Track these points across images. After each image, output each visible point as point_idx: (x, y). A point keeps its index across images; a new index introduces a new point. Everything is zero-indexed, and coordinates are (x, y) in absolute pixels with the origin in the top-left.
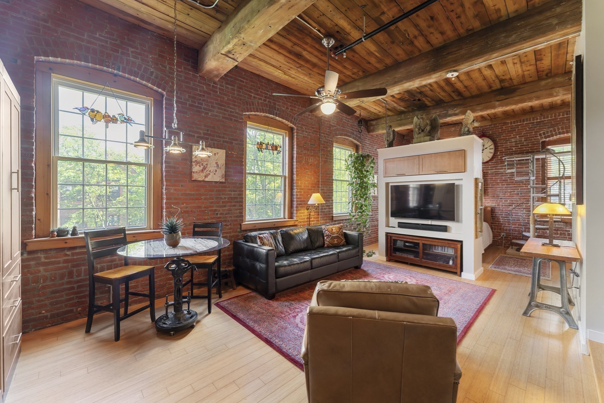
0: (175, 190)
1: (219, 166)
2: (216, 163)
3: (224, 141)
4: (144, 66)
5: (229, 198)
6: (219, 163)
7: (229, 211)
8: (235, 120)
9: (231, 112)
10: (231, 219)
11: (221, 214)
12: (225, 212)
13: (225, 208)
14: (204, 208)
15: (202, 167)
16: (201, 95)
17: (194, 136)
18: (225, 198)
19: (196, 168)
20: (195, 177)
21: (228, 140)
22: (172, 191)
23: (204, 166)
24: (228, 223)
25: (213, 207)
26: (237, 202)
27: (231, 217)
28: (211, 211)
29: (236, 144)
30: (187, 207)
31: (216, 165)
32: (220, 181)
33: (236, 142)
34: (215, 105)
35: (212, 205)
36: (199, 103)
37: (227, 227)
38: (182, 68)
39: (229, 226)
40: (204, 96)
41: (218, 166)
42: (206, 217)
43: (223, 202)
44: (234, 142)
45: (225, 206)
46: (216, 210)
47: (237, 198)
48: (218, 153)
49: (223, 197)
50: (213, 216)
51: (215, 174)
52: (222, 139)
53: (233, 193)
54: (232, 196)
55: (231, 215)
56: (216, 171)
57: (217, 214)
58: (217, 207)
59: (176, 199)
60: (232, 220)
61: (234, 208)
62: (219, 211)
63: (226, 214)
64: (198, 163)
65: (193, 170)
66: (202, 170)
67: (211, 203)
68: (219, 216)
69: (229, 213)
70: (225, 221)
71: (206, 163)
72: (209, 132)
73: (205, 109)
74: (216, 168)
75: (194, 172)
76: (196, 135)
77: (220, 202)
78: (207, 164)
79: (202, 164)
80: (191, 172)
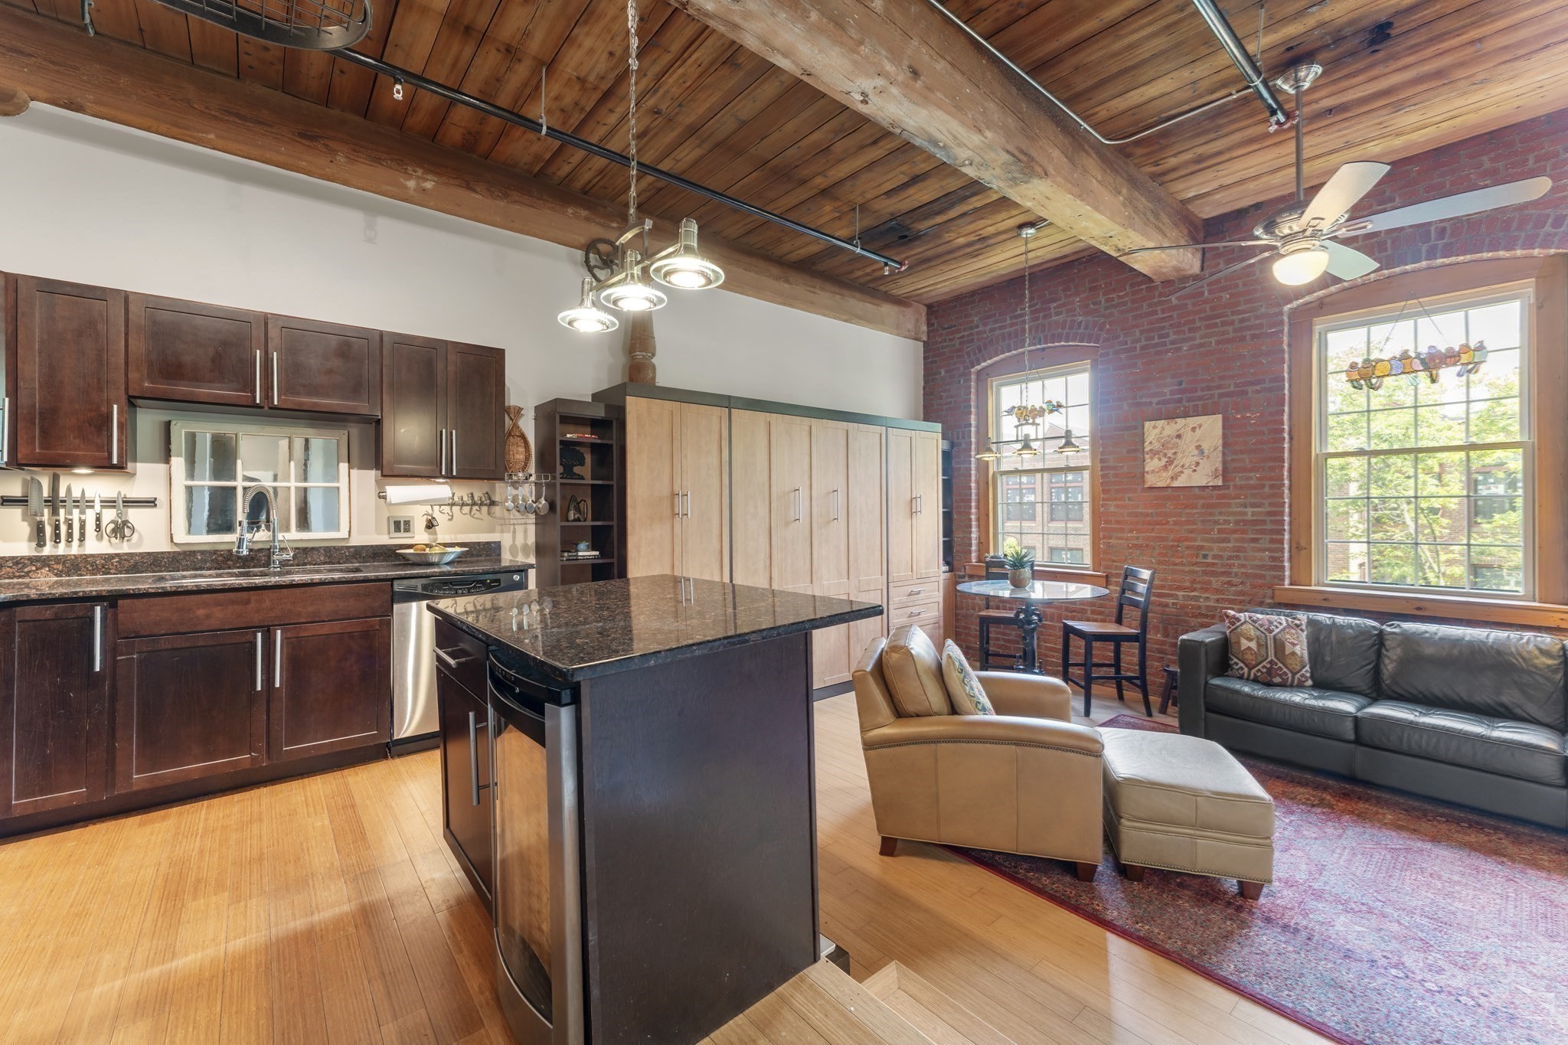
0: (1117, 506)
1: (1206, 452)
2: (1198, 447)
3: (1221, 395)
4: (1069, 319)
5: (1237, 523)
6: (1205, 446)
7: (1237, 551)
8: (1253, 336)
9: (1242, 321)
10: (1243, 570)
11: (1214, 557)
12: (1226, 554)
13: (1224, 545)
14: (1173, 541)
15: (1164, 460)
16: (1164, 318)
17: (1151, 403)
18: (1226, 522)
19: (1152, 464)
20: (1151, 480)
21: (1232, 388)
22: (1112, 509)
23: (1170, 458)
24: (1235, 580)
25: (1195, 540)
26: (1263, 532)
27: (1243, 566)
28: (1188, 547)
29: (1258, 392)
30: (1138, 538)
31: (1196, 452)
32: (1210, 484)
33: (1258, 387)
34: (1198, 324)
35: (1191, 535)
36: (1160, 337)
37: (1233, 588)
38: (1128, 287)
39: (1240, 588)
40: (1171, 316)
41: (1202, 452)
42: (1178, 561)
43: (1220, 531)
44: (1250, 389)
45: (1225, 540)
46: (1200, 548)
47: (1263, 522)
48: (1200, 426)
49: (1222, 518)
50: (1194, 560)
51: (1195, 470)
52: (1217, 392)
53: (1249, 510)
54: (1249, 517)
55: (1244, 562)
56: (1198, 464)
57: (1205, 556)
58: (1204, 540)
59: (1118, 522)
60: (1246, 575)
61: (1254, 545)
62: (1211, 549)
63: (1228, 559)
64: (1155, 455)
65: (1146, 469)
66: (1166, 466)
67: (1191, 531)
68: (1209, 560)
69: (1238, 557)
70: (1229, 574)
71: (1173, 451)
72: (1183, 386)
73: (1173, 343)
74: (1196, 459)
75: (1147, 473)
76: (1155, 400)
77: (1213, 530)
78: (1175, 453)
79: (1165, 455)
80: (1143, 474)
